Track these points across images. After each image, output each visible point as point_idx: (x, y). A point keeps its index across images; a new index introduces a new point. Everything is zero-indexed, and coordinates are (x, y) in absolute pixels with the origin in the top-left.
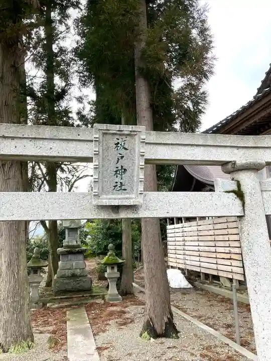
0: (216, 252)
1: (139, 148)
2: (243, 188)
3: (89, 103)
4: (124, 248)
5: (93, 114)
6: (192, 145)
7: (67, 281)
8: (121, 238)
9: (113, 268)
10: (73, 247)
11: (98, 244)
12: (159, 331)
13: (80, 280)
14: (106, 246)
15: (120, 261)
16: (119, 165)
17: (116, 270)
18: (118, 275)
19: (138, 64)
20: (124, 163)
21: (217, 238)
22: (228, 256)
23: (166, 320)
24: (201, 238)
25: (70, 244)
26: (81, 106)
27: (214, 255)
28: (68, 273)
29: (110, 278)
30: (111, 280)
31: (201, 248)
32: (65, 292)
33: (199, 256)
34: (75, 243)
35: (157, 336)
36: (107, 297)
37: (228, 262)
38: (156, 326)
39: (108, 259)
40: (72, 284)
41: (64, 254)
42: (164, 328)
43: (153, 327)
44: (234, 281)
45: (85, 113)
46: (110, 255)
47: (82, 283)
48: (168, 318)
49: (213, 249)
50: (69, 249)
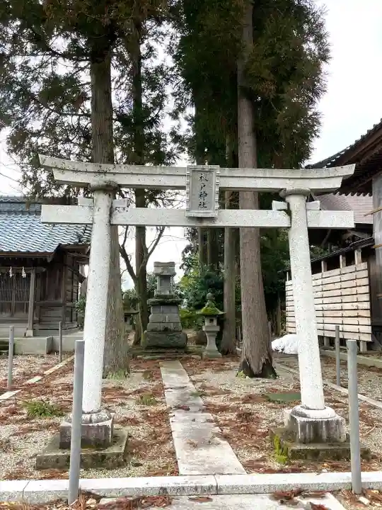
0: (342, 310)
1: (215, 180)
2: (292, 208)
3: (186, 119)
4: (225, 300)
5: (191, 134)
6: (255, 177)
7: (158, 336)
8: (222, 288)
9: (212, 321)
10: (165, 297)
11: (195, 295)
12: (255, 370)
13: (174, 335)
14: (204, 297)
15: (221, 313)
16: (202, 191)
17: (215, 322)
18: (218, 329)
19: (241, 82)
20: (206, 190)
21: (344, 292)
22: (355, 313)
23: (263, 360)
24: (326, 294)
25: (163, 293)
26: (175, 123)
27: (340, 314)
28: (161, 327)
29: (208, 332)
30: (209, 334)
31: (326, 307)
32: (157, 347)
33: (323, 317)
34: (168, 293)
35: (252, 375)
36: (204, 354)
37: (355, 321)
38: (252, 366)
39: (206, 310)
40: (164, 339)
41: (155, 305)
42: (261, 368)
43: (250, 367)
44: (361, 344)
45: (181, 132)
46: (208, 306)
47: (176, 339)
48: (267, 360)
49: (338, 306)
50: (161, 300)
